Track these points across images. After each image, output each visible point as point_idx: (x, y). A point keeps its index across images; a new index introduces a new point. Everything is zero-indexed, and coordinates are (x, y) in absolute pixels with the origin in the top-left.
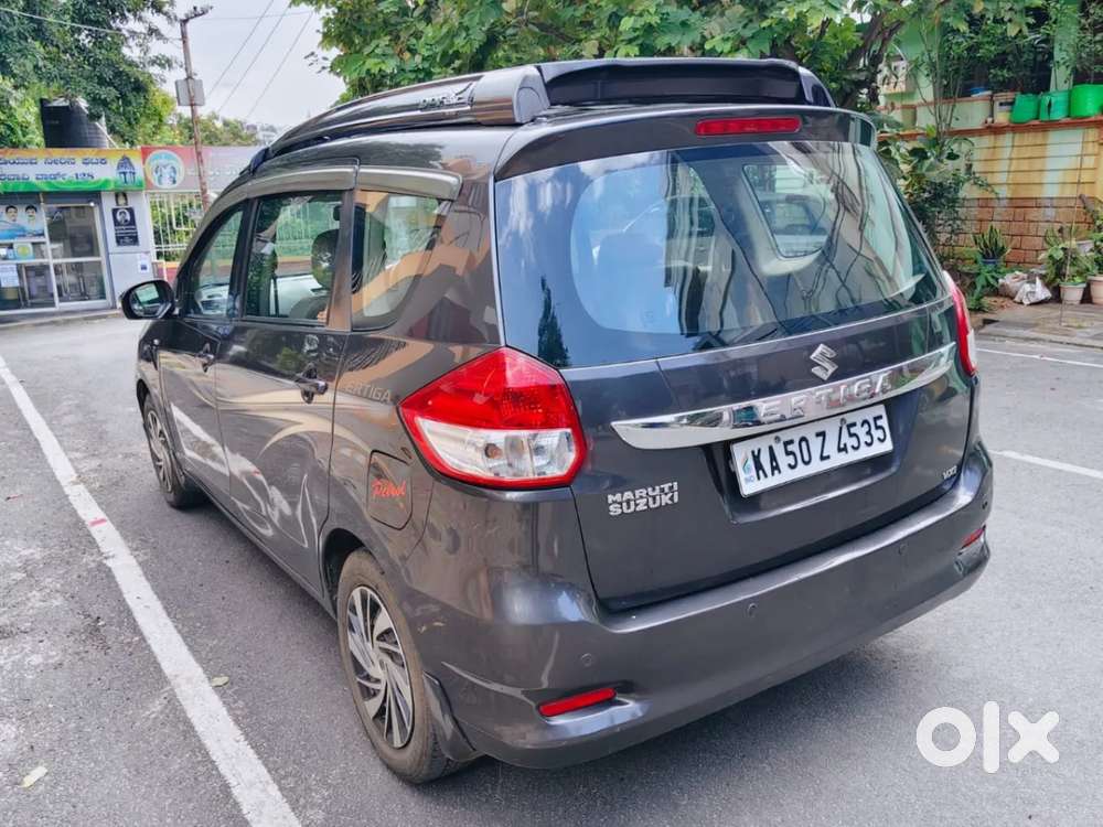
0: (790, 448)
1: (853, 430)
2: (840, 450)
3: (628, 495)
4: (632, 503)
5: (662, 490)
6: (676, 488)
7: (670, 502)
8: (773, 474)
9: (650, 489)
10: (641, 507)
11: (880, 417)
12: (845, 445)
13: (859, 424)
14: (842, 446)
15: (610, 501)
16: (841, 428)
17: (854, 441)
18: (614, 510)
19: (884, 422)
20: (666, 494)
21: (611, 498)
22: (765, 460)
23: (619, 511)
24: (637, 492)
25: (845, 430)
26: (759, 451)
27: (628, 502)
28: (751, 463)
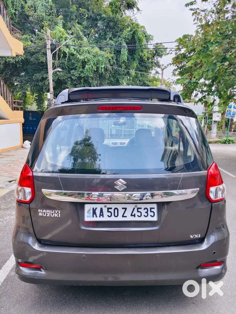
0: (110, 210)
1: (139, 210)
2: (132, 215)
3: (44, 211)
4: (45, 214)
5: (55, 212)
6: (59, 212)
7: (57, 216)
8: (100, 217)
9: (51, 211)
10: (48, 215)
11: (154, 208)
12: (135, 214)
13: (143, 209)
14: (133, 214)
15: (39, 211)
16: (134, 209)
17: (139, 214)
18: (40, 214)
19: (155, 210)
20: (56, 214)
21: (39, 210)
22: (98, 212)
23: (42, 215)
24: (47, 211)
25: (136, 210)
26: (96, 208)
27: (44, 213)
28: (91, 211)
